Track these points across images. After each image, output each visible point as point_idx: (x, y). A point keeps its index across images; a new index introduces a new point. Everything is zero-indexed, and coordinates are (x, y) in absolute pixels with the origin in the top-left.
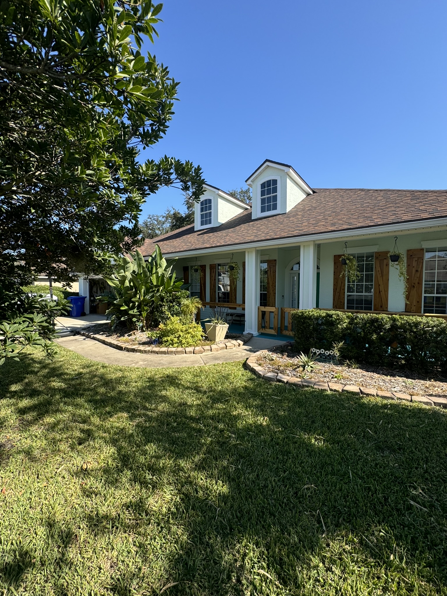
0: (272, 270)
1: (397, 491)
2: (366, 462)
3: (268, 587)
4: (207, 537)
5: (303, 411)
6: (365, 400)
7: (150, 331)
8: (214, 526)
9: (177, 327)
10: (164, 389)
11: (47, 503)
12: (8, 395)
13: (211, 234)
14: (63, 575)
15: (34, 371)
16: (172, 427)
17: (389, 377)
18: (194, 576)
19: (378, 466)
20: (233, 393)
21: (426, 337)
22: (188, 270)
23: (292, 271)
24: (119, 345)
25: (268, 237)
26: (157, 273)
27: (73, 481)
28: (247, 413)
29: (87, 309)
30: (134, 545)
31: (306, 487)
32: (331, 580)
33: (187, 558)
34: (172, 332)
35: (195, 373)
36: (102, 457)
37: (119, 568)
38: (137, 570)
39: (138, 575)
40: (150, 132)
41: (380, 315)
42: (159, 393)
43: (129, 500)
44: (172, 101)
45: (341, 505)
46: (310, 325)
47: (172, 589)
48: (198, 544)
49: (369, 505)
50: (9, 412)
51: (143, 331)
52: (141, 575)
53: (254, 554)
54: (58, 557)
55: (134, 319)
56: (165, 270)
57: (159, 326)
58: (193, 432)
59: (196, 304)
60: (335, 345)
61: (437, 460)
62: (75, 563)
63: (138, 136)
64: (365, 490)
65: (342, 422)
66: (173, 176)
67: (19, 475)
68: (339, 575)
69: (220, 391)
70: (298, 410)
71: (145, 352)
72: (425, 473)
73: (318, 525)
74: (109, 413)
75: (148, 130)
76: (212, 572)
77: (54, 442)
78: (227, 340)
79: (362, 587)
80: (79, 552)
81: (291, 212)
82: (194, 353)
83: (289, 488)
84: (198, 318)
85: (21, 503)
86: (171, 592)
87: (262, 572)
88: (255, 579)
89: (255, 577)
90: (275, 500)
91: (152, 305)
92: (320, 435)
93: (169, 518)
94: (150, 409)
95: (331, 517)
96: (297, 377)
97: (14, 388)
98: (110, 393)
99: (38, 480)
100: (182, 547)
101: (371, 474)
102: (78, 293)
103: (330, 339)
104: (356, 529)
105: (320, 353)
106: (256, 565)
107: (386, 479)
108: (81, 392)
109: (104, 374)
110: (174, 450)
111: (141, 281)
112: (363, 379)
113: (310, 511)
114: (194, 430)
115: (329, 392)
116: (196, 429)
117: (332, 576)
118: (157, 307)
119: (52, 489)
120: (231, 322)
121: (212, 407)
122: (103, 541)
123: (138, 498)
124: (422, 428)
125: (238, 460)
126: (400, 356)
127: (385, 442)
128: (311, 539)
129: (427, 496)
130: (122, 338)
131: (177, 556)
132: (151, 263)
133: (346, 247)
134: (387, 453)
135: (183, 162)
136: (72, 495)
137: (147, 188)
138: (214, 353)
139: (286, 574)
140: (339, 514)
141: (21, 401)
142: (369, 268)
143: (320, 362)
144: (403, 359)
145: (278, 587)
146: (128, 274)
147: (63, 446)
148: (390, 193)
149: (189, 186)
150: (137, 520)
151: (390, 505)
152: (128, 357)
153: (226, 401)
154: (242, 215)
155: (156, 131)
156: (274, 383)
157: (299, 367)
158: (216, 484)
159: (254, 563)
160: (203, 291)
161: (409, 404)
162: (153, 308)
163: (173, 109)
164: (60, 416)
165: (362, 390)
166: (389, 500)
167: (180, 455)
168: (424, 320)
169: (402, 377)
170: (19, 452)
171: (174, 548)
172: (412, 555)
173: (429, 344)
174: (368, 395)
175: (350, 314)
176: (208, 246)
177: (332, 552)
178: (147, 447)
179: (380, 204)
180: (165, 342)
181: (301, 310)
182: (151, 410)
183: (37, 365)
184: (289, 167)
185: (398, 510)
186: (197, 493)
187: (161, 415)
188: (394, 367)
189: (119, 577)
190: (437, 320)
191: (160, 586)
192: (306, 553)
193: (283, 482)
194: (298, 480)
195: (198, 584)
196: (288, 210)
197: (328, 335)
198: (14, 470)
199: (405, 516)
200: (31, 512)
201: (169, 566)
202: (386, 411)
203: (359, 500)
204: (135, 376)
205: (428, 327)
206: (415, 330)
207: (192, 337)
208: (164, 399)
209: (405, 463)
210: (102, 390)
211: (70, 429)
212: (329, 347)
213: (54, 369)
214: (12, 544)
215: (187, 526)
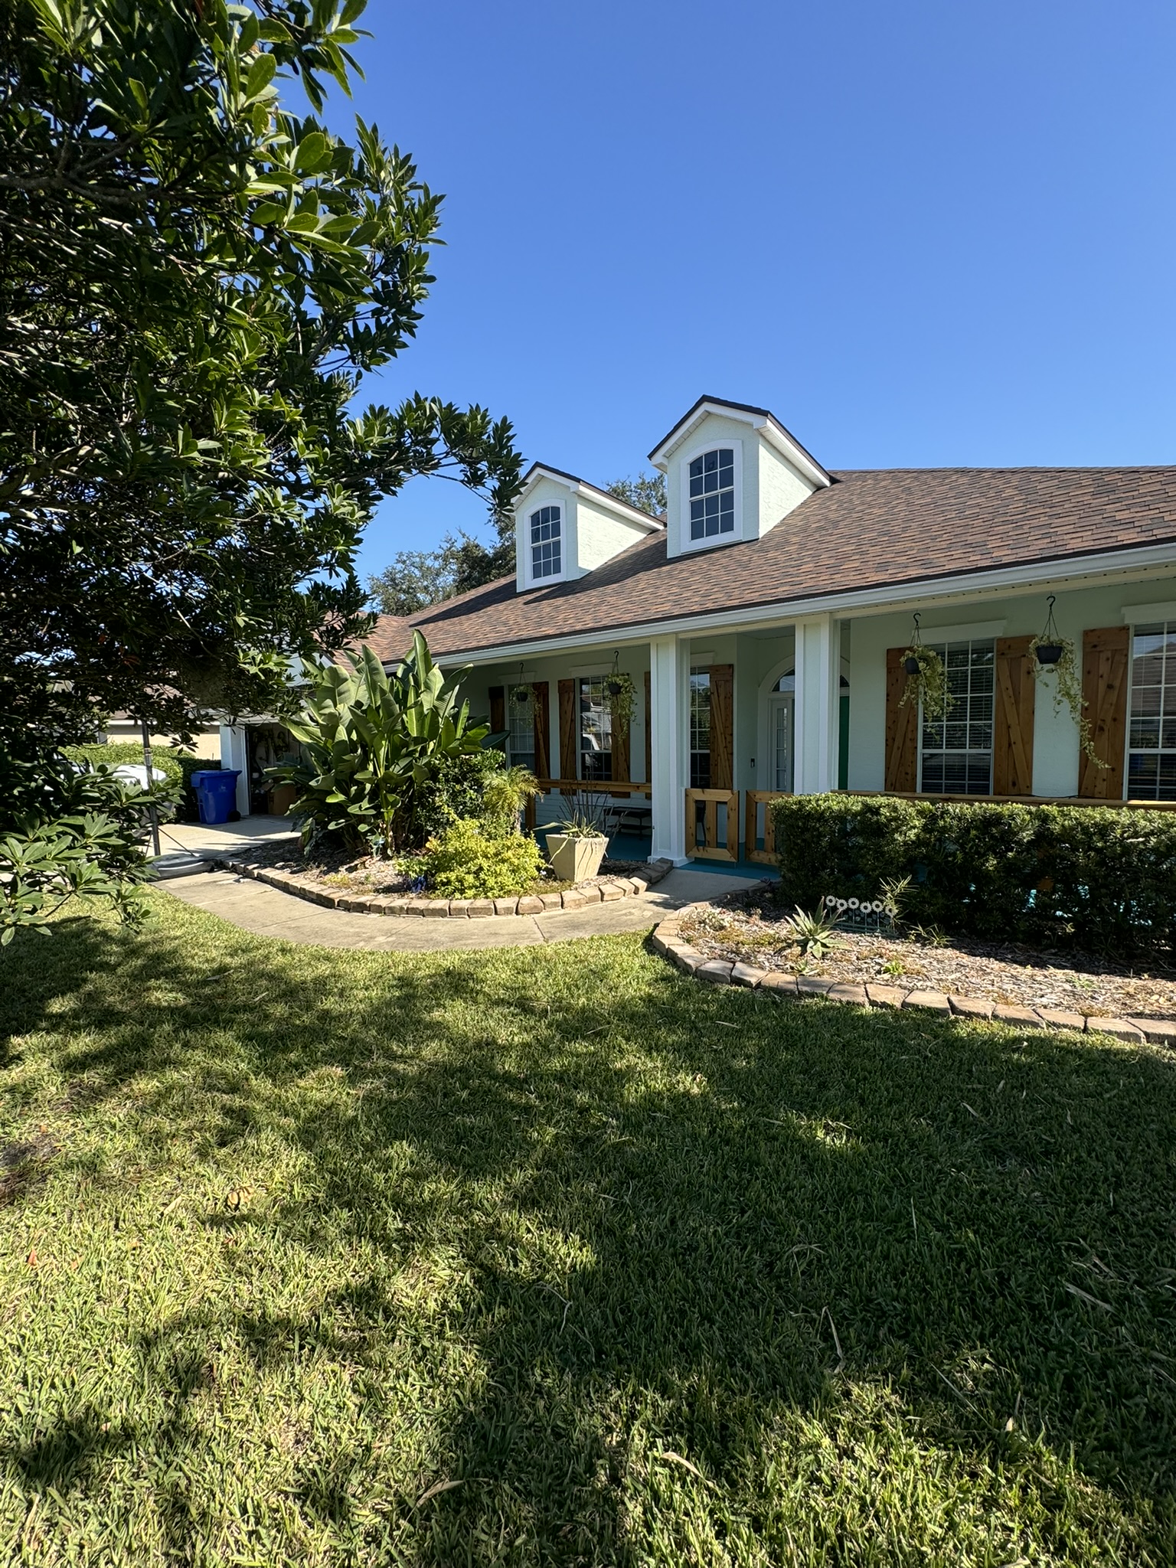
0: (721, 690)
1: (1034, 1261)
2: (957, 1186)
3: (688, 1494)
4: (537, 1371)
5: (797, 1058)
6: (963, 1030)
7: (405, 857)
8: (558, 1346)
9: (472, 844)
10: (438, 1005)
11: (139, 1287)
12: (44, 1024)
13: (560, 601)
14: (178, 1460)
15: (107, 963)
16: (456, 1102)
17: (1029, 970)
18: (502, 1466)
19: (988, 1197)
20: (616, 1013)
21: (1129, 863)
22: (502, 696)
23: (776, 695)
24: (324, 893)
25: (710, 606)
26: (419, 705)
27: (203, 1234)
28: (650, 1065)
29: (243, 804)
30: (354, 1391)
31: (795, 1249)
32: (851, 1478)
33: (486, 1423)
34: (461, 858)
35: (519, 964)
36: (278, 1176)
37: (317, 1444)
38: (360, 1450)
39: (361, 1462)
40: (374, 331)
41: (1006, 807)
42: (427, 1017)
43: (343, 1281)
44: (425, 248)
45: (885, 1295)
46: (821, 835)
47: (446, 1496)
48: (516, 1387)
49: (958, 1294)
50: (45, 1065)
51: (386, 858)
52: (372, 1462)
53: (654, 1413)
54: (165, 1417)
55: (363, 828)
56: (440, 698)
57: (428, 845)
58: (510, 1114)
59: (523, 786)
60: (887, 888)
61: (1144, 1183)
62: (209, 1434)
63: (341, 343)
64: (950, 1257)
65: (898, 1086)
66: (440, 448)
67: (70, 1220)
68: (871, 1468)
69: (583, 1010)
70: (784, 1056)
71: (392, 911)
72: (1110, 1214)
73: (822, 1345)
74: (297, 1066)
75: (367, 327)
76: (547, 1457)
77: (157, 1139)
78: (604, 878)
79: (929, 1497)
80: (217, 1405)
81: (770, 535)
82: (517, 913)
83: (752, 1253)
84: (530, 822)
85: (74, 1289)
86: (444, 1503)
87: (673, 1456)
88: (656, 1474)
89: (658, 1469)
90: (714, 1281)
91: (408, 789)
92: (838, 1119)
93: (443, 1325)
94: (402, 1056)
95: (858, 1324)
96: (785, 972)
97: (56, 1006)
98: (299, 1017)
99: (118, 1233)
100: (473, 1395)
101: (968, 1219)
102: (218, 762)
103: (874, 870)
104: (922, 1354)
105: (849, 909)
106: (659, 1442)
107: (1007, 1230)
108: (226, 1015)
109: (283, 969)
110: (461, 1157)
111: (377, 726)
112: (958, 975)
113: (804, 1311)
114: (513, 1108)
115: (868, 1009)
116: (518, 1106)
117: (854, 1469)
118: (422, 795)
119: (151, 1254)
120: (616, 830)
121: (560, 1051)
122: (276, 1381)
123: (367, 1278)
124: (1109, 1099)
125: (622, 1183)
126: (1059, 913)
127: (1008, 1135)
128: (802, 1379)
129: (1111, 1274)
130: (332, 876)
131: (460, 1417)
132: (404, 680)
133: (918, 628)
134: (1012, 1164)
135: (464, 409)
136: (202, 1268)
137: (372, 481)
138: (570, 911)
139: (735, 1462)
140: (879, 1317)
141: (76, 1037)
142: (982, 682)
143: (847, 931)
144: (1068, 920)
145: (712, 1494)
146: (344, 711)
147: (179, 1150)
148: (1038, 477)
149: (483, 474)
150: (362, 1331)
151: (1011, 1295)
152: (347, 924)
153: (598, 1034)
154: (642, 548)
155: (390, 330)
156: (724, 988)
157: (790, 946)
158: (565, 1242)
159: (654, 1436)
160: (543, 751)
161: (1078, 1037)
162: (411, 798)
163: (428, 269)
164: (173, 1075)
165: (956, 1003)
166: (1012, 1283)
167: (475, 1170)
168: (1124, 817)
169: (1064, 968)
170: (69, 1166)
171: (454, 1399)
172: (1063, 1420)
173: (1137, 880)
174: (970, 1015)
175: (927, 804)
176: (551, 632)
177: (857, 1411)
178: (391, 1152)
179: (1011, 509)
180: (443, 884)
181: (796, 796)
182: (403, 1058)
183: (115, 948)
184: (765, 413)
185: (1033, 1308)
186: (516, 1266)
187: (430, 1070)
188: (1045, 942)
189: (317, 1468)
190: (1160, 817)
191: (418, 1488)
192: (788, 1413)
193: (739, 1237)
194: (777, 1233)
195: (511, 1484)
196: (763, 530)
197: (869, 862)
198: (59, 1209)
199: (1052, 1323)
200: (100, 1310)
201: (442, 1443)
202: (1016, 1056)
203: (931, 1284)
204: (365, 973)
205: (1136, 835)
206: (1099, 845)
207: (513, 871)
208: (437, 1030)
209: (1059, 1189)
210: (279, 1010)
211: (197, 1107)
212: (872, 893)
213: (158, 958)
214: (53, 1386)
215: (487, 1347)
